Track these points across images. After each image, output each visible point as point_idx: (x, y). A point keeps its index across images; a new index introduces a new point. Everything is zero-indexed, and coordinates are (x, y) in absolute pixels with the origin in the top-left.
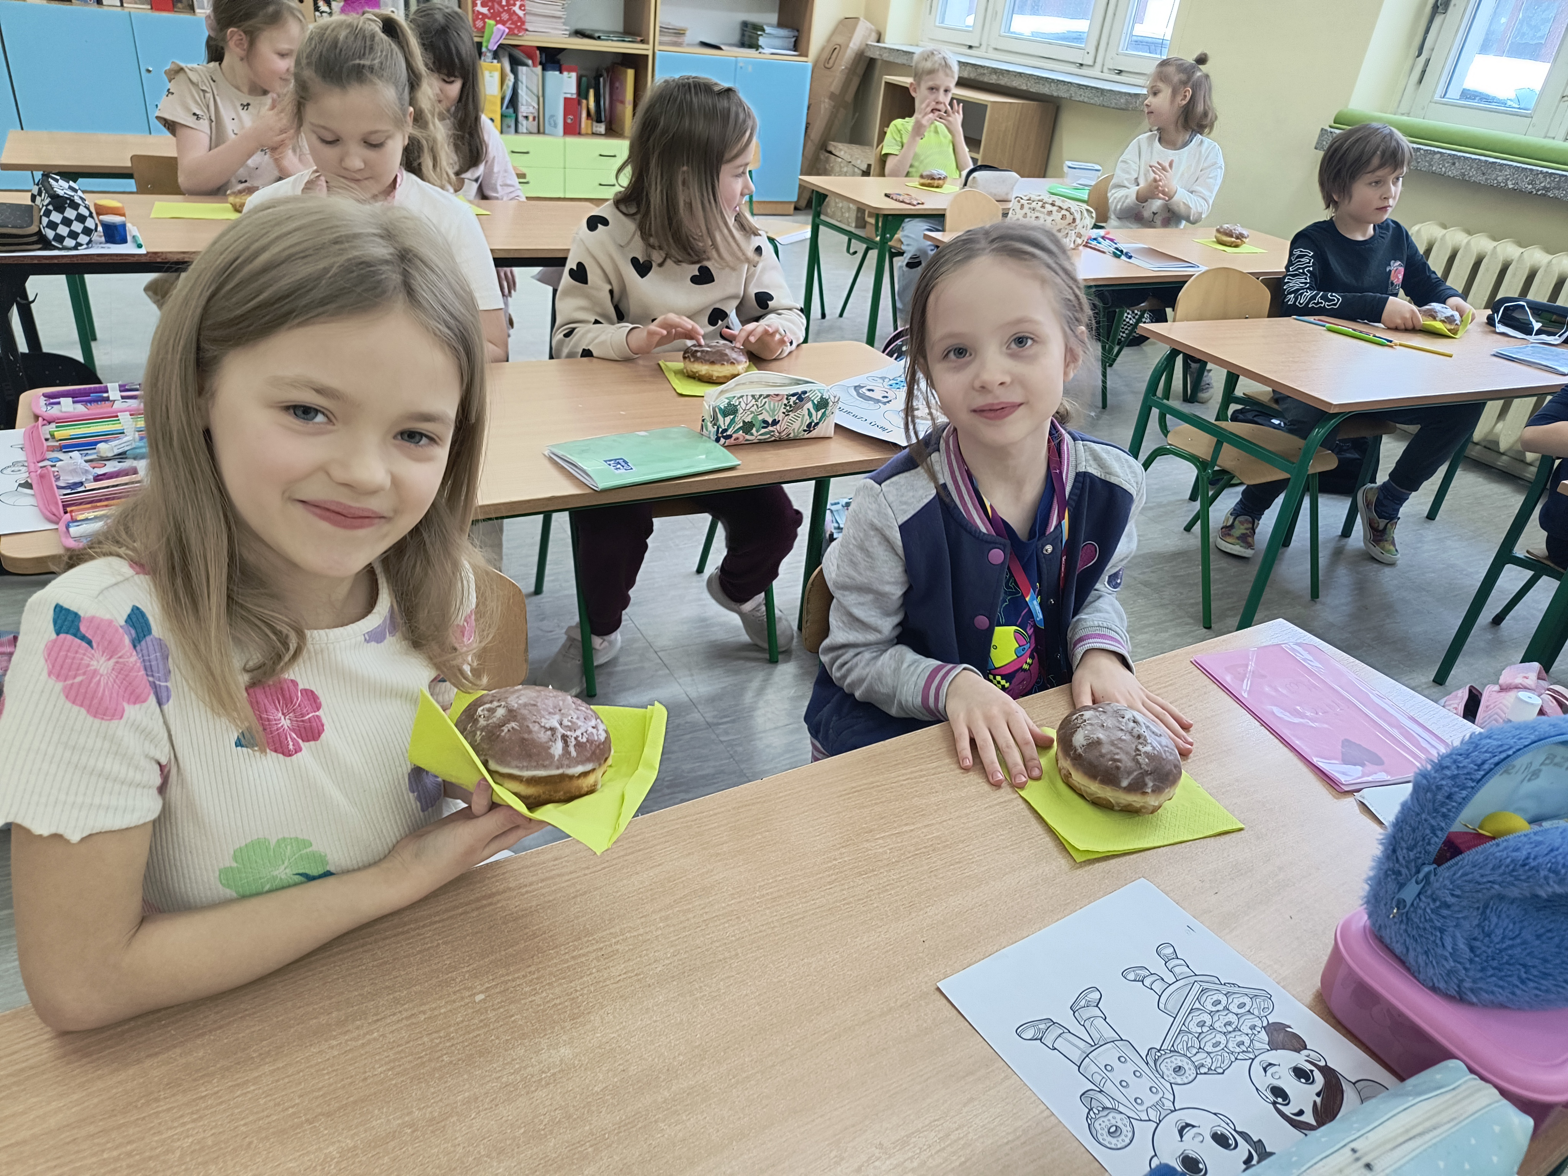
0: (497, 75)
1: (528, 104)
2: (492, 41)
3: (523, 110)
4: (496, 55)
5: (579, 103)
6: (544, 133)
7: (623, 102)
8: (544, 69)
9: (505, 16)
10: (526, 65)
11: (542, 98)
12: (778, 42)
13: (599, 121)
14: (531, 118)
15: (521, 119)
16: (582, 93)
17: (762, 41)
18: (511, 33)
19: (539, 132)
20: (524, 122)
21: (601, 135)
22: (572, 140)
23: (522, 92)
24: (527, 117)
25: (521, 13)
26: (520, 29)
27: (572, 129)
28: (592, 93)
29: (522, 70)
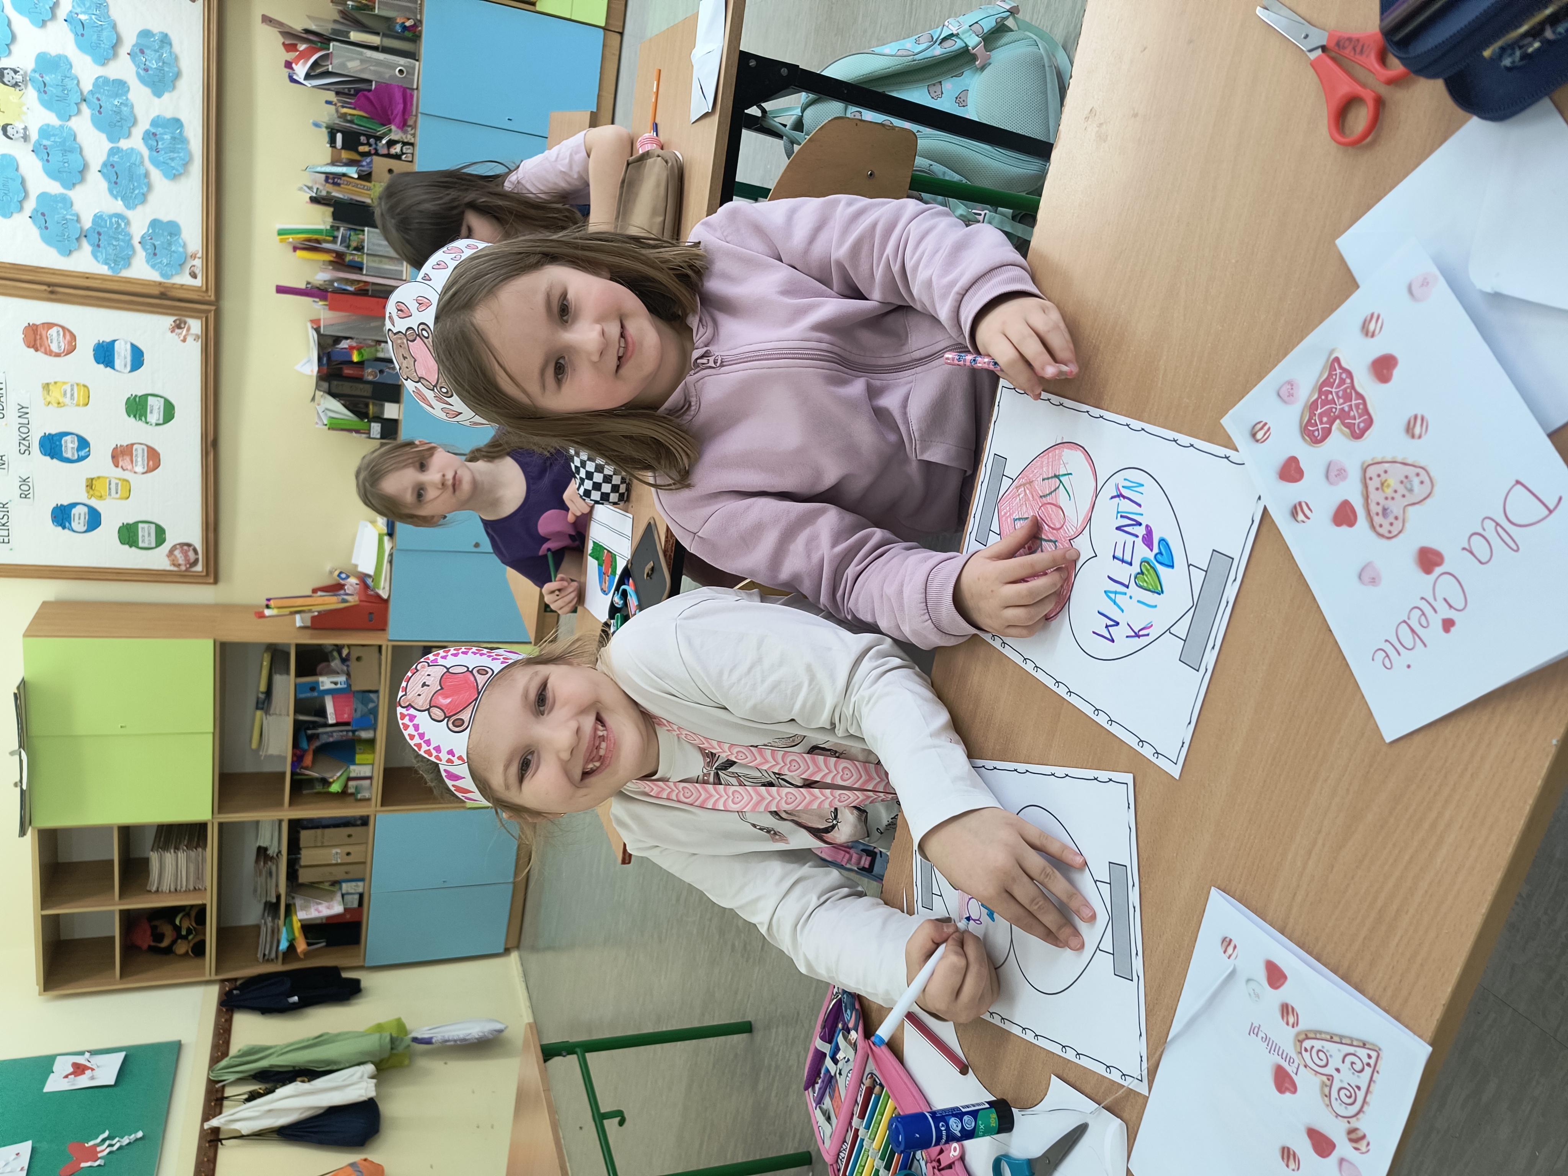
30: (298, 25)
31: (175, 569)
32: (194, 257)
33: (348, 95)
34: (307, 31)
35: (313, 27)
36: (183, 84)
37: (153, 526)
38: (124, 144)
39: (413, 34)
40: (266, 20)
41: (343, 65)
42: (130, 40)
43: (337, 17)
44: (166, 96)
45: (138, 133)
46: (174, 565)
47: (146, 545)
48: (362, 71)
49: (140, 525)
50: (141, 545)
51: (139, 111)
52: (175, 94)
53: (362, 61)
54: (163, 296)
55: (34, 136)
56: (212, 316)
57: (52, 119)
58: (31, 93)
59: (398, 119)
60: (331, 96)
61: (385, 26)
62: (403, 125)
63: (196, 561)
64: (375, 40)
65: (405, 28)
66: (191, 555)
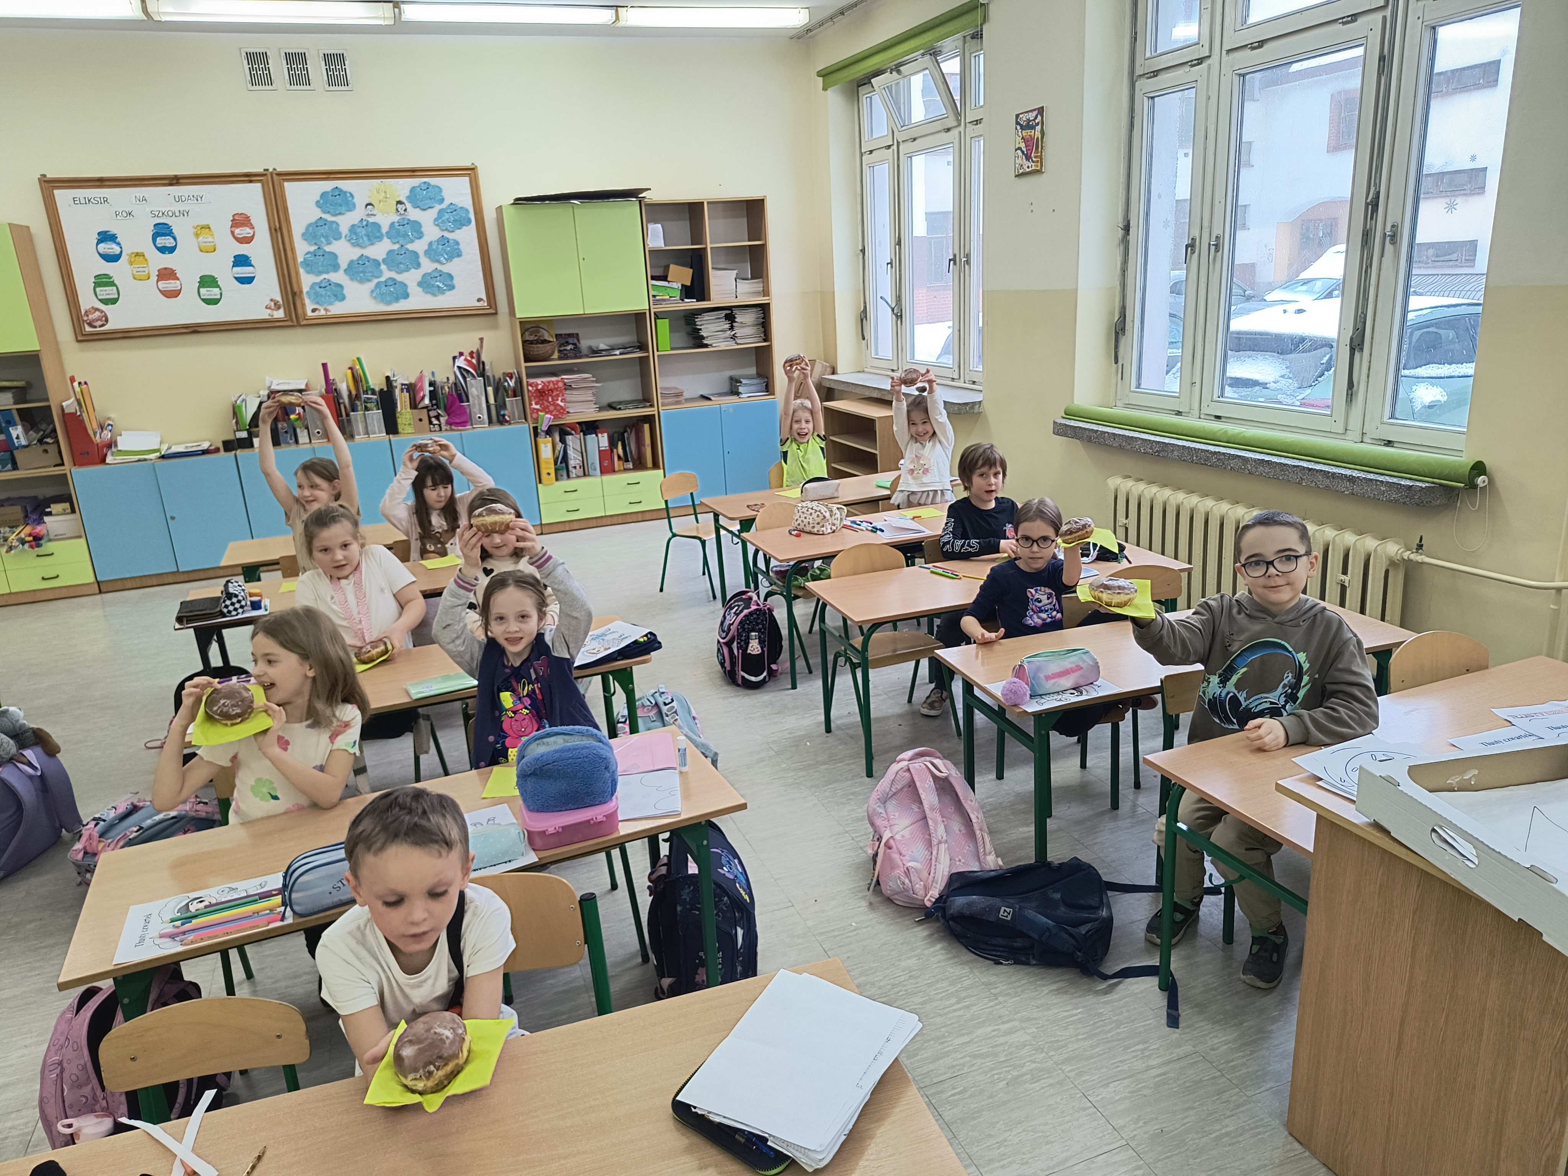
0: (550, 445)
1: (575, 459)
2: (544, 425)
3: (572, 463)
4: (549, 432)
5: (612, 451)
6: (589, 475)
7: (644, 446)
8: (585, 435)
9: (552, 408)
10: (572, 434)
11: (584, 453)
12: (753, 388)
13: (627, 461)
14: (578, 467)
15: (571, 469)
16: (612, 444)
17: (741, 389)
18: (556, 417)
19: (585, 475)
20: (574, 471)
21: (630, 469)
22: (606, 478)
23: (570, 452)
24: (575, 467)
25: (562, 404)
26: (562, 414)
27: (607, 469)
28: (620, 444)
29: (569, 438)
30: (484, 358)
31: (83, 313)
32: (326, 310)
33: (456, 390)
34: (483, 363)
35: (487, 367)
36: (429, 297)
37: (116, 296)
38: (383, 267)
39: (502, 421)
40: (481, 339)
41: (472, 386)
42: (445, 269)
43: (497, 377)
44: (420, 289)
45: (393, 275)
46: (86, 312)
47: (98, 293)
48: (473, 397)
49: (115, 288)
50: (98, 289)
51: (405, 275)
52: (423, 294)
53: (478, 396)
54: (294, 294)
55: (371, 220)
56: (289, 323)
57: (385, 229)
58: (396, 218)
59: (451, 421)
60: (452, 379)
61: (501, 406)
62: (448, 423)
63: (95, 327)
64: (492, 401)
65: (504, 416)
66: (99, 323)
